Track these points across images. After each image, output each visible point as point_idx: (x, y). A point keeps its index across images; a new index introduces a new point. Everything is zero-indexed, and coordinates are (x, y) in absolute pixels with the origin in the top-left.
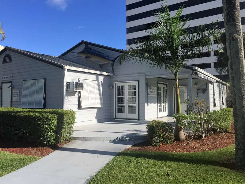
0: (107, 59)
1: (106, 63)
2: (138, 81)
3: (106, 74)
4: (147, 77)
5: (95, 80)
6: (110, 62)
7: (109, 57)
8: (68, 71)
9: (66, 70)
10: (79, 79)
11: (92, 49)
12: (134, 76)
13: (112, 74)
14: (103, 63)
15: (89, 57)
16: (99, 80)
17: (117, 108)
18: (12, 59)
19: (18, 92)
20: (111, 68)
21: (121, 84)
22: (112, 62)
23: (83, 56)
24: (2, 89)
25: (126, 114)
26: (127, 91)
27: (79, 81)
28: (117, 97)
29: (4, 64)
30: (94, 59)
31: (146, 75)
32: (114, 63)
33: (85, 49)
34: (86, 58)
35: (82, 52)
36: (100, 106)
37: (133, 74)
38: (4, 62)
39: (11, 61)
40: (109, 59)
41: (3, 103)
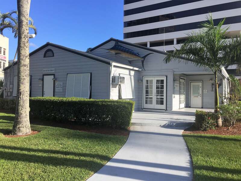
0: (137, 56)
1: (135, 59)
2: (167, 76)
3: (137, 69)
4: (175, 73)
5: (128, 74)
6: (140, 58)
7: (139, 55)
8: (113, 67)
9: (113, 66)
10: (119, 74)
11: (122, 47)
12: (162, 72)
13: (141, 69)
14: (133, 59)
15: (120, 53)
16: (131, 74)
17: (145, 99)
18: (55, 54)
19: (62, 83)
20: (141, 64)
21: (149, 79)
22: (143, 59)
23: (113, 52)
24: (43, 80)
25: (154, 105)
26: (155, 85)
27: (119, 75)
28: (145, 90)
29: (45, 58)
30: (124, 55)
31: (174, 71)
32: (144, 59)
33: (115, 46)
34: (116, 54)
35: (112, 49)
36: (132, 98)
37: (161, 70)
38: (45, 56)
39: (53, 56)
40: (140, 56)
41: (44, 93)
